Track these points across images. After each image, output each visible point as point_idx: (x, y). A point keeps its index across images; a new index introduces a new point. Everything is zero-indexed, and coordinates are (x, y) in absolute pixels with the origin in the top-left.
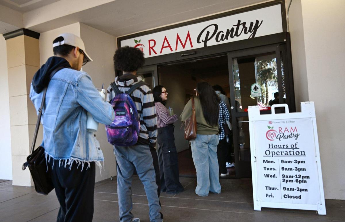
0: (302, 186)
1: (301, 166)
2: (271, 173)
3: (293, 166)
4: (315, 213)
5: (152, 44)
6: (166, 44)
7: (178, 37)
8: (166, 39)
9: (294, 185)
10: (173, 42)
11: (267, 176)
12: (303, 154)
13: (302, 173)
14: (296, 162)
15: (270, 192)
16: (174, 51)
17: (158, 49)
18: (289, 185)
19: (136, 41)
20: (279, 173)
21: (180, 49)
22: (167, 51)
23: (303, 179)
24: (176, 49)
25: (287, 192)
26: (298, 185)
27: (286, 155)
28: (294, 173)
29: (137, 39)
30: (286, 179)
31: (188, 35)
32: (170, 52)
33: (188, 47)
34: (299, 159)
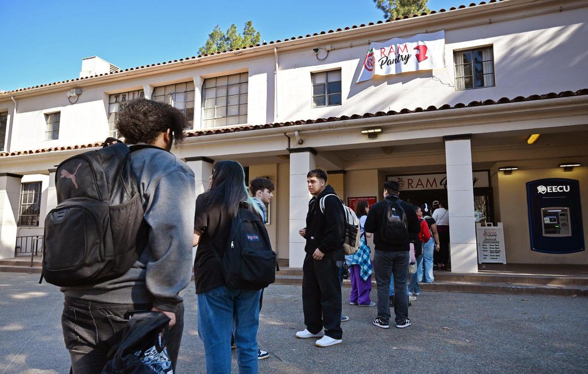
0: (498, 254)
1: (497, 247)
2: (486, 250)
3: (494, 247)
4: (502, 264)
5: (410, 182)
6: (420, 183)
7: (428, 180)
8: (420, 180)
9: (495, 254)
10: (424, 182)
11: (484, 251)
12: (498, 242)
13: (498, 250)
14: (495, 245)
15: (485, 257)
16: (425, 188)
17: (414, 184)
18: (492, 254)
19: (399, 179)
20: (489, 249)
21: (429, 188)
22: (420, 188)
23: (498, 252)
24: (427, 187)
25: (492, 257)
26: (496, 254)
27: (492, 243)
28: (495, 250)
29: (400, 177)
30: (491, 252)
31: (435, 180)
32: (423, 189)
33: (434, 187)
34: (496, 244)
